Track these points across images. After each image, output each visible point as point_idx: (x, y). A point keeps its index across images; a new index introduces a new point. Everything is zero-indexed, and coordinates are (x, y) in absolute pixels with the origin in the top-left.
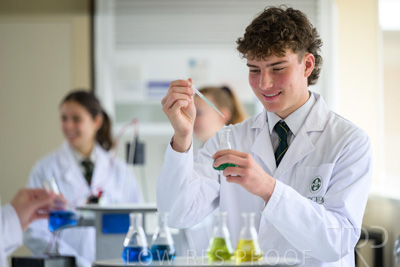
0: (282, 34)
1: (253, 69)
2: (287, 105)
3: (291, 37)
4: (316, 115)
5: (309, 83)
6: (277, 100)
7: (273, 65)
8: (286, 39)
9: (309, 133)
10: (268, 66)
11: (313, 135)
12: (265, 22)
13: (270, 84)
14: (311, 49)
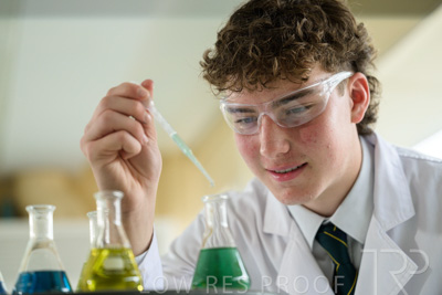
0: (299, 29)
1: (242, 116)
3: (320, 35)
6: (300, 179)
8: (309, 38)
10: (276, 105)
13: (282, 147)
14: (358, 61)
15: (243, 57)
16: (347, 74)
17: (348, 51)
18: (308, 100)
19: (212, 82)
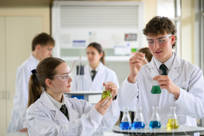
1: (151, 41)
2: (165, 56)
3: (167, 27)
4: (177, 61)
5: (172, 48)
6: (161, 54)
7: (160, 38)
8: (165, 27)
9: (175, 68)
10: (157, 39)
11: (177, 69)
12: (155, 21)
13: (158, 47)
14: (173, 32)
15: (152, 30)
16: (171, 35)
17: (172, 30)
18: (164, 39)
19: (145, 34)
